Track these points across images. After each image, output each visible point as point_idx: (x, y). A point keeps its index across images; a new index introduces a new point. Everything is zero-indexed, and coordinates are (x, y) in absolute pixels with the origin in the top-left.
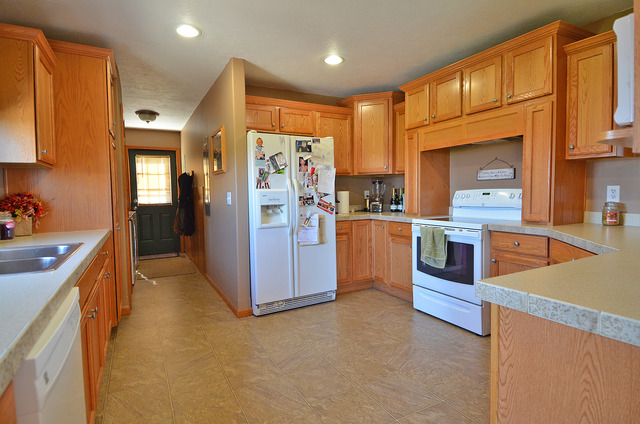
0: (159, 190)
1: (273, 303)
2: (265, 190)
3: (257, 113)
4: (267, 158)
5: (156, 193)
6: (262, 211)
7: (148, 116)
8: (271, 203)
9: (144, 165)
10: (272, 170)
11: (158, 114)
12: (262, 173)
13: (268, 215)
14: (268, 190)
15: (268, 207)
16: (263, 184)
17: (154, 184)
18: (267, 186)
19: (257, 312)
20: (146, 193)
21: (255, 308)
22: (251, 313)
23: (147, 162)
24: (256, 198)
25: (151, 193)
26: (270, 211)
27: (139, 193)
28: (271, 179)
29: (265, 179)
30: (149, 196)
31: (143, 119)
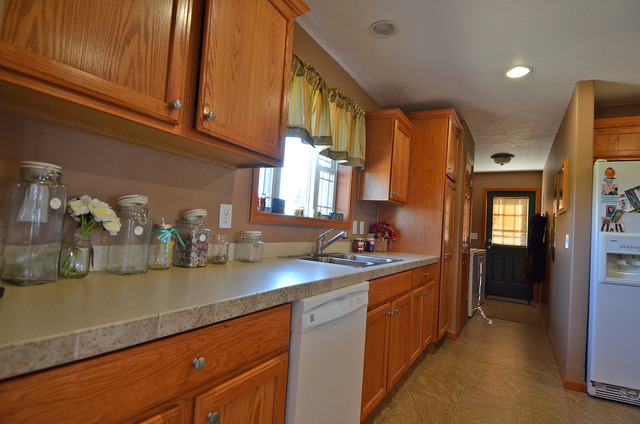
0: (514, 231)
1: (619, 388)
2: (615, 234)
3: (618, 138)
4: (621, 192)
5: (511, 234)
6: (608, 261)
7: (501, 159)
8: (623, 251)
9: (501, 206)
10: (629, 208)
11: (513, 156)
12: (610, 211)
13: (620, 267)
14: (619, 234)
15: (620, 256)
16: (612, 226)
17: (510, 225)
18: (619, 228)
19: (592, 390)
20: (500, 233)
21: (590, 384)
22: (584, 390)
23: (504, 204)
24: (601, 242)
25: (506, 234)
26: (624, 263)
27: (494, 233)
28: (624, 220)
29: (616, 220)
30: (503, 236)
31: (497, 162)
